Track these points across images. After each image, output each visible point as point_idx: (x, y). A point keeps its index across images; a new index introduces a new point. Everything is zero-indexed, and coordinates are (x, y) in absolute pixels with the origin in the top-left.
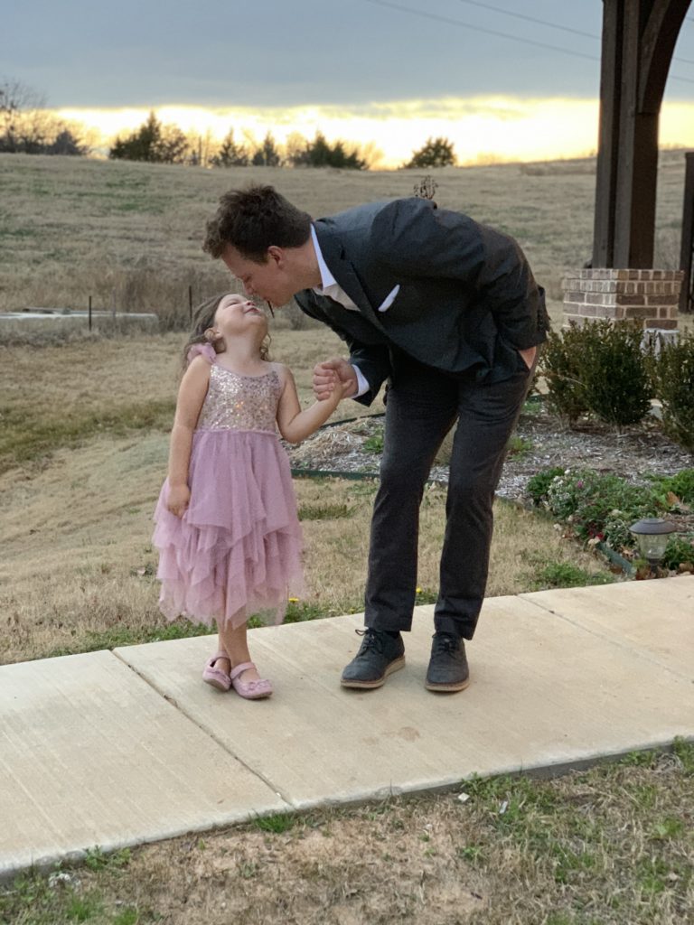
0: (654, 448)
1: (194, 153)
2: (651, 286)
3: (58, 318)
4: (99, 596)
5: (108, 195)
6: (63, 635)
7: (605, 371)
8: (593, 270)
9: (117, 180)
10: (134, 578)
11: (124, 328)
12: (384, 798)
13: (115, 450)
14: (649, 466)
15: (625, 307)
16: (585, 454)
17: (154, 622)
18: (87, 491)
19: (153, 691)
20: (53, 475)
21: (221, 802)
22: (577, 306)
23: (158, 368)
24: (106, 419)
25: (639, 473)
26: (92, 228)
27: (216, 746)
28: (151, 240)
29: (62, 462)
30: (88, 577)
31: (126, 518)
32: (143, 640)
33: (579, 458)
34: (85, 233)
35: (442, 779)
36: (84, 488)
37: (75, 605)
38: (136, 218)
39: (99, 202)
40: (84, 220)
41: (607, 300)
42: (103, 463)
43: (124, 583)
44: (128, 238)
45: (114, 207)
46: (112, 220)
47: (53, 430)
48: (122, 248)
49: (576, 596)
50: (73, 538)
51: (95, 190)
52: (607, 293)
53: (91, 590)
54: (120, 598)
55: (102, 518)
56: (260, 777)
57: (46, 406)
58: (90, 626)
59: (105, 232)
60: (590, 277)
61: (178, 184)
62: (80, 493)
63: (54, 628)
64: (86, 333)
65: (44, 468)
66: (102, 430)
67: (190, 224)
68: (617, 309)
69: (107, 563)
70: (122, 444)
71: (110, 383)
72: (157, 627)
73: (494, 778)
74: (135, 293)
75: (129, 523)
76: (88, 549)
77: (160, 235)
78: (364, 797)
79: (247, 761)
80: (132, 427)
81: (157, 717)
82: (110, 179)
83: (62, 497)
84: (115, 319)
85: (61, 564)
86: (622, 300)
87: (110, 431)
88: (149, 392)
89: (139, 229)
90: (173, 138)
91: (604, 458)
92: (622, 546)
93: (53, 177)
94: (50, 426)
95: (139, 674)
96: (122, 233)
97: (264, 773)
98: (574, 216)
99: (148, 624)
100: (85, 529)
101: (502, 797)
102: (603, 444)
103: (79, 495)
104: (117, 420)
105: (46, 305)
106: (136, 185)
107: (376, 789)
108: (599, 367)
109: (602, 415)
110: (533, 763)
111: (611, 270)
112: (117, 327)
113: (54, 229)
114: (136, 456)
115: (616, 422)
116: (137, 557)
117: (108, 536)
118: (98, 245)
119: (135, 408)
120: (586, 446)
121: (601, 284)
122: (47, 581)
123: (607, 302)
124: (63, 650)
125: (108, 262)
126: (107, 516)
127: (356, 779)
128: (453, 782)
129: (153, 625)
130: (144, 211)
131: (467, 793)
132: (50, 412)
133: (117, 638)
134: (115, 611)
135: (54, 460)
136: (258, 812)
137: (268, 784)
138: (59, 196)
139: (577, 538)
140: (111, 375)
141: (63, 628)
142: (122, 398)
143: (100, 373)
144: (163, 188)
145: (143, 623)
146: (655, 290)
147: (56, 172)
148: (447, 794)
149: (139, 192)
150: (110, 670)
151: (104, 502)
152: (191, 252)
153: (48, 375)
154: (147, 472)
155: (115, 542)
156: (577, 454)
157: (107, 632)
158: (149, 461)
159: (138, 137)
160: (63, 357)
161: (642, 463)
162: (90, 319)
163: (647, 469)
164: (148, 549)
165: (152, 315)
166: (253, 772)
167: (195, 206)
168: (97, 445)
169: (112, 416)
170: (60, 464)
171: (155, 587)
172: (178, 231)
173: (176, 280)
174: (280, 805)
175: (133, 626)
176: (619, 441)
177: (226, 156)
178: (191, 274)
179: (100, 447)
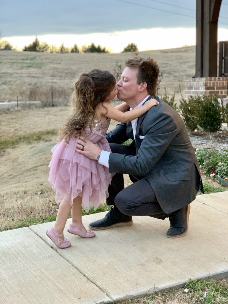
0: (224, 140)
1: (51, 50)
2: (217, 83)
3: (6, 104)
4: (23, 204)
5: (22, 63)
6: (8, 221)
7: (205, 113)
8: (196, 78)
9: (25, 58)
10: (36, 195)
11: (30, 106)
12: (152, 293)
13: (28, 148)
15: (208, 91)
16: (199, 143)
17: (45, 214)
18: (18, 163)
19: (46, 245)
20: (6, 158)
21: (80, 298)
22: (190, 92)
23: (42, 120)
24: (24, 138)
25: (221, 149)
26: (17, 74)
27: (75, 270)
28: (38, 77)
29: (9, 153)
30: (18, 196)
31: (32, 172)
32: (41, 222)
33: (197, 145)
34: (15, 75)
35: (176, 283)
36: (17, 162)
37: (13, 208)
38: (32, 70)
39: (19, 65)
40: (14, 71)
41: (202, 88)
42: (23, 153)
43: (33, 198)
44: (30, 77)
45: (25, 67)
46: (24, 71)
47: (5, 142)
48: (28, 80)
50: (13, 180)
51: (18, 61)
52: (201, 86)
53: (20, 201)
54: (31, 204)
55: (24, 173)
56: (96, 285)
57: (3, 134)
58: (19, 216)
59: (22, 75)
60: (195, 80)
61: (46, 59)
62: (15, 164)
63: (5, 218)
64: (16, 109)
65: (3, 156)
66: (23, 142)
67: (51, 71)
68: (205, 92)
69: (26, 190)
70: (30, 146)
71: (25, 125)
72: (47, 216)
73: (198, 281)
74: (33, 94)
75: (34, 174)
76: (19, 184)
77: (41, 75)
78: (144, 293)
79: (89, 277)
80: (33, 140)
81: (49, 257)
82: (23, 57)
83: (9, 165)
84: (26, 104)
85: (8, 191)
86: (207, 88)
87: (26, 142)
88: (39, 128)
89: (33, 74)
90: (44, 45)
91: (206, 144)
92: (224, 176)
93: (3, 57)
94: (4, 141)
95: (40, 237)
96: (27, 75)
97: (97, 283)
99: (43, 215)
100: (18, 177)
101: (203, 290)
102: (205, 139)
103: (15, 165)
104: (28, 138)
105: (2, 100)
106: (32, 59)
107: (148, 289)
108: (203, 111)
109: (204, 129)
110: (214, 273)
111: (203, 78)
112: (27, 106)
113: (4, 75)
114: (35, 150)
115: (209, 131)
116: (37, 187)
117: (26, 179)
118: (20, 79)
119: (34, 134)
120: (199, 140)
121: (199, 83)
122: (3, 198)
123: (202, 89)
124: (8, 227)
125: (23, 85)
126: (26, 172)
127: (138, 284)
128: (181, 283)
129: (45, 215)
130: (35, 68)
131: (188, 288)
132: (4, 136)
133: (30, 221)
134: (29, 210)
135: (6, 153)
136: (97, 302)
137: (100, 288)
138: (6, 63)
139: (205, 174)
140: (25, 123)
141: (8, 218)
142: (30, 130)
143: (22, 122)
144: (41, 60)
145: (41, 214)
146: (218, 85)
147: (5, 56)
148: (179, 288)
149: (33, 61)
150: (28, 236)
151: (24, 167)
152: (52, 81)
153: (3, 123)
154: (40, 156)
155: (29, 182)
156: (196, 143)
157: (26, 219)
158: (40, 152)
159: (32, 46)
160: (8, 117)
161: (221, 146)
162: (18, 104)
163: (223, 147)
164: (41, 184)
165: (39, 102)
166: (92, 282)
167: (52, 65)
168: (21, 147)
169: (26, 136)
170: (8, 154)
171: (45, 199)
172: (47, 74)
173: (47, 90)
174: (107, 299)
175: (37, 216)
176: (211, 138)
177: (61, 50)
178: (52, 87)
179: (22, 148)
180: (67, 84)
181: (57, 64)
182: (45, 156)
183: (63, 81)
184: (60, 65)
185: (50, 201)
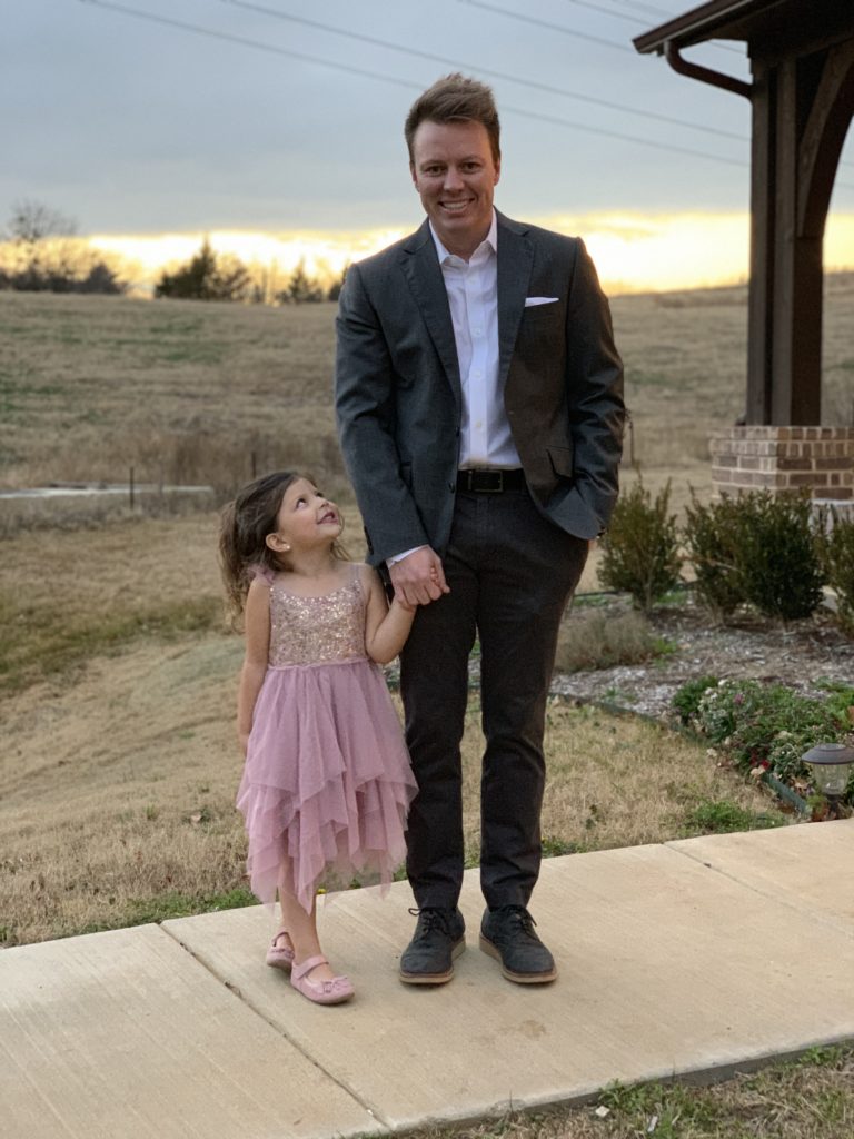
0: (828, 649)
1: (257, 287)
2: (819, 447)
3: (92, 496)
4: (144, 852)
5: (153, 342)
6: (99, 904)
7: (765, 554)
8: (747, 428)
9: (164, 324)
10: (187, 825)
11: (174, 505)
12: (502, 1114)
13: (163, 658)
14: (824, 672)
15: (788, 473)
16: (744, 657)
17: (212, 885)
18: (129, 711)
19: (211, 977)
20: (87, 691)
21: (298, 1122)
22: (729, 473)
24: (152, 619)
25: (811, 682)
26: (134, 383)
27: (292, 1049)
28: (206, 397)
29: (98, 674)
30: (130, 825)
31: (176, 745)
32: (198, 909)
33: (736, 662)
34: (125, 389)
35: (574, 1089)
36: (126, 707)
37: (113, 864)
38: (187, 370)
39: (142, 351)
40: (124, 374)
41: (766, 463)
42: (148, 674)
43: (174, 834)
44: (178, 394)
45: (161, 357)
46: (158, 372)
47: (87, 634)
48: (170, 407)
49: (737, 843)
50: (111, 771)
51: (137, 337)
52: (765, 456)
53: (135, 844)
54: (169, 853)
55: (148, 745)
56: (347, 1090)
57: (78, 604)
58: (133, 891)
59: (149, 388)
60: (743, 436)
61: (238, 328)
62: (120, 713)
63: (88, 895)
64: (127, 512)
65: (76, 683)
66: (147, 633)
67: (253, 376)
68: (778, 476)
69: (153, 806)
70: (172, 650)
71: (157, 574)
72: (216, 892)
73: (638, 1086)
74: (186, 462)
75: (181, 751)
76: (131, 787)
77: (216, 390)
78: (478, 1114)
79: (329, 1069)
80: (182, 628)
81: (217, 1012)
82: (155, 322)
83: (98, 718)
84: (161, 493)
85: (97, 809)
86: (784, 464)
87: (157, 635)
88: (204, 584)
89: (190, 383)
90: (232, 270)
91: (767, 662)
92: (793, 778)
93: (86, 322)
94: (83, 629)
95: (193, 954)
96: (170, 388)
97: (351, 1084)
98: (721, 357)
99: (205, 887)
100: (127, 759)
101: (650, 1111)
102: (767, 644)
103: (119, 716)
104: (165, 620)
105: (78, 480)
106: (187, 330)
107: (492, 1104)
108: (758, 549)
109: (763, 608)
110: (689, 1065)
111: (769, 428)
112: (165, 504)
113: (88, 386)
114: (189, 665)
115: (780, 616)
116: (191, 799)
117: (155, 769)
118: (142, 403)
119: (188, 605)
120: (745, 647)
121: (757, 445)
122: (80, 831)
123: (765, 468)
124: (99, 924)
125: (153, 424)
126: (154, 741)
127: (467, 1090)
128: (589, 1092)
129: (211, 889)
130: (196, 361)
131: (607, 1106)
132: (83, 611)
133: (167, 907)
134: (163, 872)
135: (88, 671)
136: (345, 1135)
137: (356, 1098)
138: (93, 344)
139: (737, 767)
140: (157, 564)
141: (99, 895)
142: (171, 593)
143: (144, 561)
144: (219, 332)
145: (198, 887)
146: (824, 452)
147: (90, 315)
148: (582, 1107)
149: (191, 338)
150: (157, 950)
151: (150, 724)
152: (254, 410)
153: (81, 565)
154: (203, 686)
155: (163, 778)
156: (733, 657)
157: (154, 900)
158: (205, 672)
159: (189, 271)
160: (98, 543)
161: (815, 668)
162: (132, 495)
163: (821, 675)
164: (205, 788)
165: (207, 489)
166: (337, 1082)
167: (258, 353)
168: (141, 652)
169: (160, 615)
170: (95, 677)
171: (213, 837)
172: (238, 384)
173: (236, 444)
174: (372, 1127)
175: (186, 891)
176: (785, 640)
177: (295, 290)
178: (255, 436)
179: (144, 655)
180: (309, 423)
181: (276, 346)
182: (223, 686)
183: (294, 411)
184: (287, 351)
185: (229, 845)
